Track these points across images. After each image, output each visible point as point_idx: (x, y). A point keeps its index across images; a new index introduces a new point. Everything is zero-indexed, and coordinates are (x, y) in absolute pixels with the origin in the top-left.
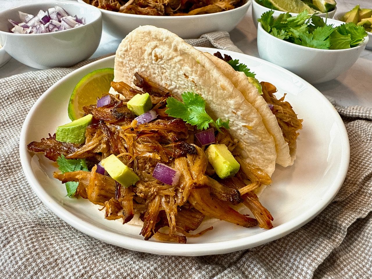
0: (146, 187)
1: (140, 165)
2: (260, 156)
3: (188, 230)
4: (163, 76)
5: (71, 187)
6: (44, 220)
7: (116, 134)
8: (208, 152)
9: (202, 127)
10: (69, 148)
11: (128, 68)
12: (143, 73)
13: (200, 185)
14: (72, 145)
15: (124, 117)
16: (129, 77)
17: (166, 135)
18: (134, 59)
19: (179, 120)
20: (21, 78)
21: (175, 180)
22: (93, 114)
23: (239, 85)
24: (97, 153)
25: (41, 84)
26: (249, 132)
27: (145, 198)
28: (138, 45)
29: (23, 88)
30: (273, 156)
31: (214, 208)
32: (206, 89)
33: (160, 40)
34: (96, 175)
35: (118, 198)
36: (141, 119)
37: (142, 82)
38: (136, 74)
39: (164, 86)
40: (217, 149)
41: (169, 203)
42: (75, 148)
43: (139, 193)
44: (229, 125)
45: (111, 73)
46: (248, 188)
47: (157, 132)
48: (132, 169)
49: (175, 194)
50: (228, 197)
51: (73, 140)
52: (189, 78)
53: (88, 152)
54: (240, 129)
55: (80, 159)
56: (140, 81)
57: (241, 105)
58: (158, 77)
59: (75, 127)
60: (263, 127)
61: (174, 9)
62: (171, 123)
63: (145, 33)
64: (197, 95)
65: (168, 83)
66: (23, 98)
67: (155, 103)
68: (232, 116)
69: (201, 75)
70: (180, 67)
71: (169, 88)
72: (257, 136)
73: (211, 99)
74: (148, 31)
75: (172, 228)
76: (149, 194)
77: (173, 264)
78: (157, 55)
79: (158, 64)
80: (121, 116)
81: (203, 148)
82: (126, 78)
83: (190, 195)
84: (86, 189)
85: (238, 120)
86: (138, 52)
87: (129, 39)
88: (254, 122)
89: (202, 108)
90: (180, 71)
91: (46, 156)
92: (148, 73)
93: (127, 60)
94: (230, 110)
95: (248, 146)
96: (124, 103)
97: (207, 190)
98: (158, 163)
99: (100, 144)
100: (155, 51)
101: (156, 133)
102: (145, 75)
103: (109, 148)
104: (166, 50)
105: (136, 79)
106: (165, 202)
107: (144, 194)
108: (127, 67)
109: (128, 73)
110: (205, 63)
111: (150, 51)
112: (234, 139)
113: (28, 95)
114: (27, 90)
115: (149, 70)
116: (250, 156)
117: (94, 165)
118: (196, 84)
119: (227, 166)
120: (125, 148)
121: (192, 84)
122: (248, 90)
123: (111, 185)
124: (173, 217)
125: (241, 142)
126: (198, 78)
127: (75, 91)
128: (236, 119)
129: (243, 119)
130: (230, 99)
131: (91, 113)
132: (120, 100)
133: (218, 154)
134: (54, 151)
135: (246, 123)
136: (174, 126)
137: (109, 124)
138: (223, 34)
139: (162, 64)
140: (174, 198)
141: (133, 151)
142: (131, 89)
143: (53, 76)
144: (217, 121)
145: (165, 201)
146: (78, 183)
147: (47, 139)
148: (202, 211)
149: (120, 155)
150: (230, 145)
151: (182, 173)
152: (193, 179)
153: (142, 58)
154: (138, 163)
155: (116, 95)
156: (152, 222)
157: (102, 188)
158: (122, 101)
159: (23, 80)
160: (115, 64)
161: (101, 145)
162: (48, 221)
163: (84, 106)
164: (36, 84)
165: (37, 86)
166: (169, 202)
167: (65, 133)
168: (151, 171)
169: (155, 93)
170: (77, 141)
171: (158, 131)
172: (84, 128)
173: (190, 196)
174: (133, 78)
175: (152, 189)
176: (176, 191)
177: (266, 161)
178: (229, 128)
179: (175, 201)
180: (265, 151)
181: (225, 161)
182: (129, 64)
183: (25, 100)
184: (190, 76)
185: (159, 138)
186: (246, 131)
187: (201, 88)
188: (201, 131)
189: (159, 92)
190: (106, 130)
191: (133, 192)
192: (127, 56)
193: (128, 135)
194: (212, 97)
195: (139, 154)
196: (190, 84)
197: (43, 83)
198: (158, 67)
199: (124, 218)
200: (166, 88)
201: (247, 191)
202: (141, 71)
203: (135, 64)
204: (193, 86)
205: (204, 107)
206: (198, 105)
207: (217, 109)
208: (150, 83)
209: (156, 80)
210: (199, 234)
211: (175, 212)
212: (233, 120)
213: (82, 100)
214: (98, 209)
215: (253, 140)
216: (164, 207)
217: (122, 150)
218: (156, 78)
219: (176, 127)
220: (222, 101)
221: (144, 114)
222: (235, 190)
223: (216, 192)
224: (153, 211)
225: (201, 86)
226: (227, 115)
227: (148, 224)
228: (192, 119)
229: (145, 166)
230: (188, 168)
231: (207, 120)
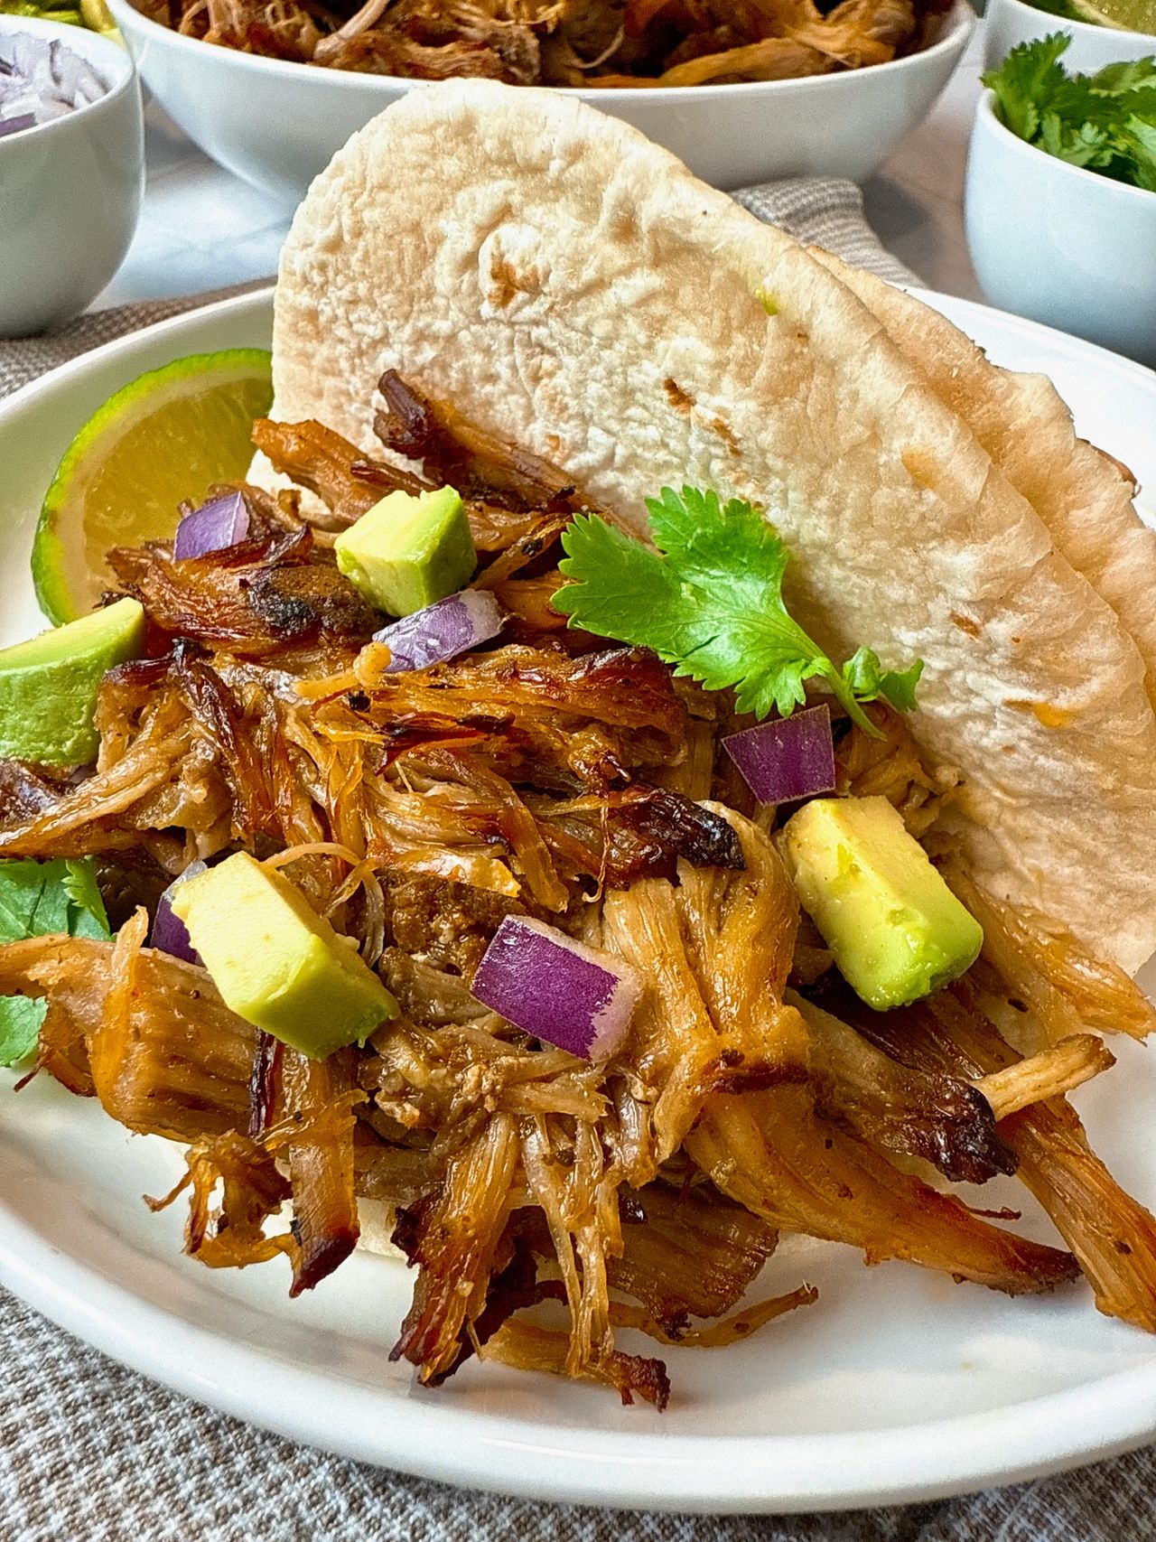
0: (433, 1060)
1: (401, 917)
2: (1080, 870)
3: (674, 1318)
4: (539, 392)
5: (14, 1014)
7: (264, 720)
8: (793, 846)
9: (767, 699)
10: (9, 791)
11: (341, 348)
12: (426, 373)
13: (761, 1067)
14: (25, 771)
15: (318, 624)
16: (348, 394)
17: (558, 745)
18: (376, 293)
19: (636, 658)
21: (608, 1025)
22: (145, 600)
23: (1011, 458)
24: (153, 830)
26: (1041, 739)
27: (434, 1122)
28: (401, 206)
31: (833, 1197)
32: (798, 475)
33: (534, 169)
34: (142, 972)
35: (268, 1123)
36: (410, 641)
37: (419, 425)
38: (389, 383)
39: (541, 449)
40: (848, 824)
41: (571, 1164)
42: (40, 793)
43: (389, 1097)
44: (918, 689)
45: (254, 373)
47: (504, 726)
48: (352, 941)
49: (608, 1107)
50: (919, 1137)
51: (29, 741)
52: (698, 408)
53: (108, 822)
54: (988, 719)
55: (62, 858)
56: (406, 416)
57: (1024, 582)
58: (512, 398)
59: (40, 675)
60: (1146, 717)
61: (586, 56)
62: (592, 679)
63: (440, 132)
64: (739, 508)
65: (567, 437)
67: (492, 548)
68: (948, 644)
69: (777, 393)
70: (642, 338)
71: (570, 466)
72: (1090, 767)
73: (823, 534)
74: (460, 115)
75: (586, 1325)
76: (456, 1103)
77: (583, 1526)
78: (507, 265)
79: (511, 324)
80: (299, 617)
81: (766, 819)
82: (334, 402)
83: (702, 1122)
84: (89, 1043)
85: (984, 667)
86: (401, 252)
87: (348, 173)
88: (1095, 686)
89: (762, 587)
90: (646, 365)
92: (453, 374)
93: (339, 299)
94: (939, 608)
95: (1016, 810)
96: (320, 537)
97: (803, 1097)
98: (509, 918)
99: (175, 780)
100: (498, 243)
101: (498, 733)
102: (435, 385)
103: (223, 803)
104: (564, 234)
105: (387, 410)
106: (548, 1160)
107: (423, 1108)
108: (341, 341)
109: (347, 374)
110: (812, 311)
111: (467, 244)
112: (934, 766)
115: (459, 354)
116: (1018, 865)
117: (133, 912)
118: (735, 441)
119: (913, 945)
120: (317, 810)
121: (708, 443)
122: (1066, 489)
123: (227, 1034)
124: (594, 1261)
125: (978, 784)
126: (752, 405)
127: (67, 465)
128: (970, 660)
129: (1018, 663)
130: (951, 543)
131: (137, 594)
132: (301, 520)
133: (859, 860)
135: (1037, 687)
136: (607, 693)
137: (229, 658)
138: (831, 191)
139: (537, 323)
140: (601, 1133)
141: (364, 833)
142: (362, 463)
144: (848, 665)
145: (547, 1150)
146: (42, 1005)
148: (758, 1209)
149: (284, 853)
150: (917, 799)
151: (652, 982)
152: (717, 1028)
153: (421, 285)
154: (389, 907)
155: (282, 492)
156: (466, 1288)
157: (173, 1051)
158: (310, 526)
160: (277, 323)
161: (181, 785)
163: (114, 546)
166: (568, 1160)
168: (468, 962)
169: (493, 488)
170: (51, 748)
171: (510, 719)
172: (90, 676)
173: (695, 1126)
174: (374, 404)
175: (473, 1071)
176: (613, 1087)
177: (1113, 899)
178: (914, 706)
179: (607, 1151)
180: (1124, 844)
181: (898, 906)
182: (350, 325)
184: (701, 397)
185: (517, 760)
186: (1025, 732)
187: (766, 467)
188: (758, 724)
189: (509, 485)
190: (211, 696)
191: (356, 1084)
192: (340, 279)
193: (332, 732)
194: (833, 526)
195: (396, 857)
196: (701, 446)
198: (511, 343)
199: (297, 1254)
200: (555, 460)
201: (1033, 1094)
202: (414, 362)
203: (380, 325)
204: (717, 457)
205: (774, 579)
206: (743, 564)
207: (851, 593)
208: (464, 431)
209: (499, 416)
210: (738, 1326)
211: (609, 1234)
212: (950, 666)
213: (107, 514)
214: (145, 1197)
215: (1057, 784)
216: (542, 1189)
217: (296, 821)
218: (497, 407)
219: (620, 702)
220: (895, 550)
221: (429, 611)
222: (962, 1094)
223: (849, 1099)
224: (473, 1220)
225: (769, 455)
226: (915, 635)
227: (442, 1302)
228: (707, 648)
229: (433, 925)
230: (686, 954)
231: (792, 653)
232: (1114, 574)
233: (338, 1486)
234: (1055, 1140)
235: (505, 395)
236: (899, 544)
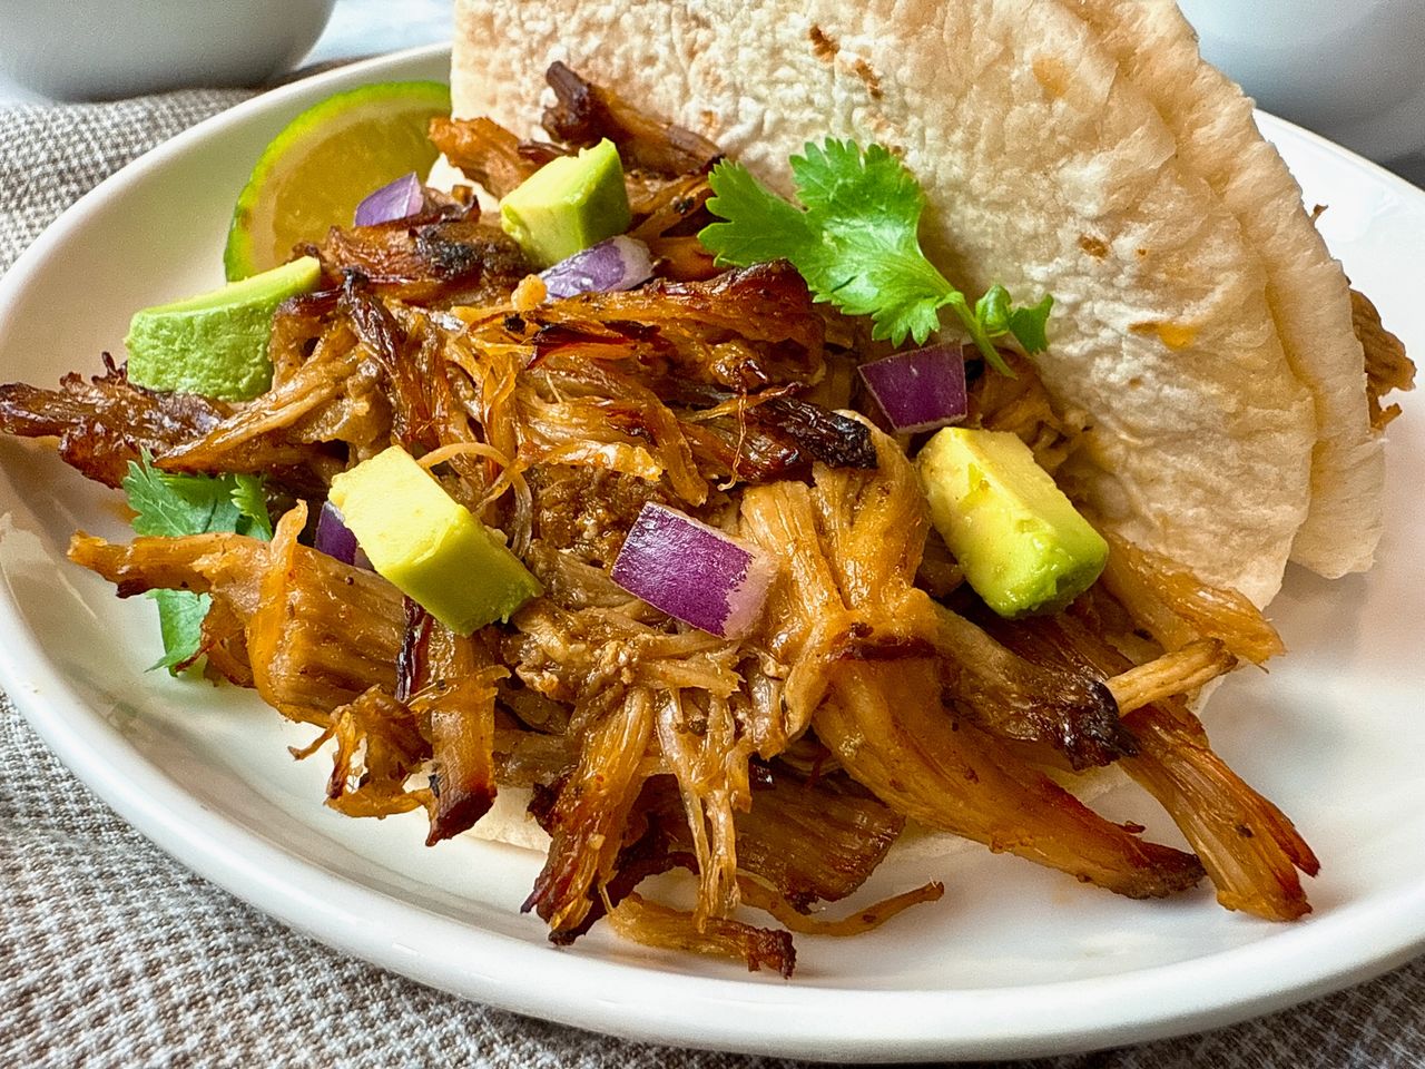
0: (573, 637)
1: (547, 515)
2: (1202, 511)
3: (802, 894)
4: (695, 67)
5: (183, 623)
6: (20, 788)
7: (425, 344)
8: (925, 471)
9: (902, 328)
10: (187, 422)
11: (515, 51)
12: (591, 64)
13: (889, 639)
14: (202, 402)
15: (479, 265)
16: (519, 97)
17: (702, 355)
19: (776, 270)
20: (24, 115)
21: (741, 607)
22: (323, 260)
24: (318, 443)
25: (117, 146)
26: (1166, 366)
27: (568, 699)
29: (31, 161)
30: (1290, 509)
31: (960, 779)
32: (935, 109)
34: (298, 559)
35: (413, 691)
36: (565, 281)
37: (582, 104)
38: (557, 76)
39: (698, 128)
40: (981, 450)
41: (703, 733)
43: (529, 669)
44: (1049, 328)
46: (1164, 675)
47: (650, 334)
48: (498, 533)
49: (740, 684)
50: (1045, 723)
51: (208, 377)
52: (841, 54)
53: (276, 436)
54: (1114, 351)
55: (230, 473)
56: (570, 98)
57: (1150, 187)
58: (669, 79)
59: (220, 315)
60: (1267, 327)
62: (735, 290)
64: (878, 154)
65: (720, 111)
66: (31, 203)
67: (646, 208)
68: (1077, 273)
69: (916, 22)
71: (722, 142)
72: (1212, 389)
73: (958, 171)
75: (713, 882)
76: (592, 677)
80: (463, 259)
81: (903, 441)
82: (507, 106)
83: (829, 697)
84: (248, 634)
85: (1112, 293)
88: (1217, 296)
89: (900, 231)
90: (793, 17)
91: (69, 456)
92: (615, 61)
95: (1142, 451)
97: (928, 673)
98: (649, 504)
99: (340, 397)
101: (644, 340)
102: (599, 75)
103: (382, 416)
105: (554, 102)
106: (682, 729)
107: (563, 679)
108: (514, 43)
109: (518, 76)
112: (1065, 410)
113: (51, 194)
114: (50, 168)
115: (621, 40)
116: (1144, 510)
117: (294, 505)
118: (876, 81)
119: (1040, 546)
120: (471, 420)
121: (851, 89)
122: (1190, 108)
123: (378, 618)
124: (722, 819)
125: (1105, 428)
126: (892, 40)
127: (261, 170)
128: (1098, 287)
129: (1143, 281)
130: (1080, 156)
133: (989, 477)
134: (108, 432)
135: (1161, 305)
136: (747, 307)
137: (399, 301)
140: (733, 709)
141: (515, 438)
143: (179, 111)
144: (980, 303)
145: (680, 721)
146: (206, 601)
147: (95, 379)
148: (885, 794)
149: (438, 451)
150: (1046, 439)
151: (786, 568)
152: (847, 605)
154: (537, 507)
155: (457, 188)
156: (597, 841)
157: (326, 630)
159: (32, 123)
161: (345, 402)
162: (38, 794)
164: (96, 146)
165: (100, 156)
166: (700, 728)
167: (169, 341)
168: (609, 553)
169: (650, 165)
170: (228, 384)
171: (654, 329)
172: (266, 317)
173: (825, 700)
174: (543, 100)
175: (610, 648)
176: (747, 667)
177: (1236, 540)
178: (1045, 350)
179: (739, 725)
180: (1247, 476)
181: (1026, 515)
182: (522, 24)
183: (37, 215)
184: (844, 41)
185: (661, 369)
186: (1150, 359)
187: (905, 106)
188: (893, 352)
189: (667, 159)
190: (376, 321)
191: (499, 660)
193: (489, 347)
194: (968, 161)
195: (545, 453)
196: (844, 94)
197: (127, 143)
198: (669, 19)
199: (434, 806)
200: (709, 137)
201: (1157, 691)
202: (579, 54)
203: (549, 21)
204: (859, 105)
205: (911, 224)
206: (881, 212)
207: (984, 233)
208: (625, 114)
209: (657, 99)
210: (865, 917)
211: (738, 788)
212: (1079, 298)
213: (296, 217)
214: (290, 748)
215: (1181, 414)
216: (675, 756)
217: (451, 429)
218: (655, 90)
219: (761, 314)
220: (1025, 176)
221: (585, 254)
222: (1087, 685)
223: (975, 689)
224: (606, 780)
225: (908, 90)
226: (1044, 268)
227: (574, 854)
228: (847, 288)
229: (577, 522)
230: (819, 542)
231: (927, 291)
232: (1235, 190)
233: (469, 1033)
234: (1178, 737)
235: (662, 75)
236: (1030, 171)
